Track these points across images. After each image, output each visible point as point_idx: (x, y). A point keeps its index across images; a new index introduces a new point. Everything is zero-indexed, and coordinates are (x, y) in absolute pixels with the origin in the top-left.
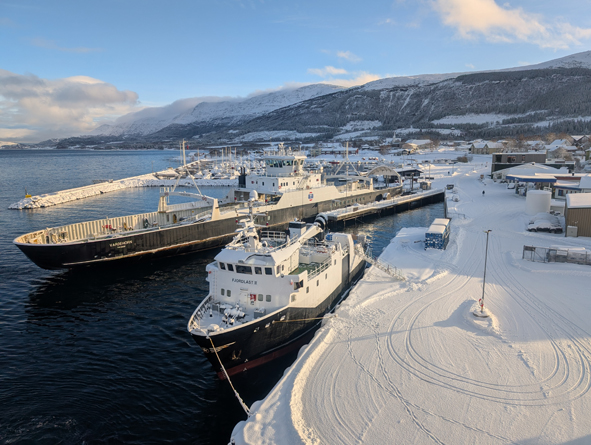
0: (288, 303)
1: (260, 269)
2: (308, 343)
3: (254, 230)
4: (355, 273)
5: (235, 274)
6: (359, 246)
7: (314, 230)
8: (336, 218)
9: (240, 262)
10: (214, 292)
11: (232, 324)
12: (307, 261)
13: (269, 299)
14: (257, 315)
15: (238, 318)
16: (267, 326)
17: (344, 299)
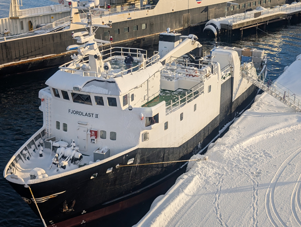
0: (137, 143)
1: (101, 98)
2: (164, 192)
3: (96, 46)
4: (240, 101)
5: (71, 104)
6: (249, 65)
7: (189, 44)
8: (231, 26)
9: (76, 88)
10: (48, 124)
11: (64, 167)
12: (172, 86)
13: (113, 136)
14: (97, 157)
15: (74, 160)
16: (109, 171)
17: (221, 136)
